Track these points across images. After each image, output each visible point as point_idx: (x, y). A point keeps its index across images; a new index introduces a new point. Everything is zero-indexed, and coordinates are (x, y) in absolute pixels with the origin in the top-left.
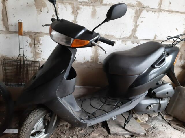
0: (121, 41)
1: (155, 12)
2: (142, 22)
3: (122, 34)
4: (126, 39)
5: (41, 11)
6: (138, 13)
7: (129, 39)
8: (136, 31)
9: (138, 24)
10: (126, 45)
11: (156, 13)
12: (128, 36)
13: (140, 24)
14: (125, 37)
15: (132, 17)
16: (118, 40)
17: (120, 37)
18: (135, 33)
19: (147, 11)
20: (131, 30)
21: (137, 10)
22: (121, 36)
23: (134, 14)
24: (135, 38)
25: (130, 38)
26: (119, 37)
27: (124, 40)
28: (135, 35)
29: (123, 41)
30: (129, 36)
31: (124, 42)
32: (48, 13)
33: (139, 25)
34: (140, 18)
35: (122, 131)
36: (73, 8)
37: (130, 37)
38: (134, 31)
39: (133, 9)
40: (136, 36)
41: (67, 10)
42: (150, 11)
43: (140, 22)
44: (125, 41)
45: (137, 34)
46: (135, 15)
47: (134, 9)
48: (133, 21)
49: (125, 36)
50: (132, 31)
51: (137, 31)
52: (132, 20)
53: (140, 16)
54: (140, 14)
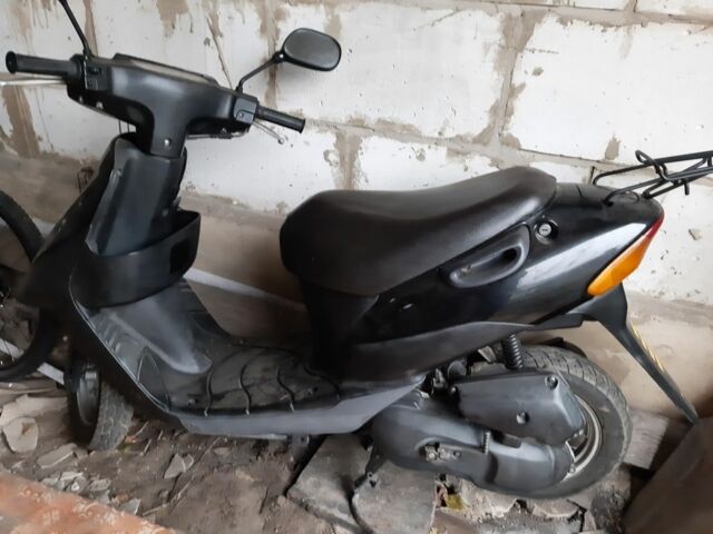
0: (443, 150)
1: (606, 25)
2: (538, 72)
3: (446, 122)
4: (467, 147)
5: (174, 27)
6: (519, 30)
7: (478, 147)
8: (512, 113)
9: (517, 81)
10: (466, 169)
11: (611, 30)
12: (476, 130)
13: (531, 81)
14: (460, 138)
15: (486, 47)
16: (434, 146)
17: (440, 134)
18: (506, 122)
19: (563, 21)
20: (488, 108)
21: (509, 18)
22: (443, 129)
23: (497, 37)
24: (508, 145)
25: (485, 144)
26: (436, 135)
27: (459, 148)
28: (505, 133)
29: (453, 153)
30: (481, 135)
31: (456, 159)
32: (191, 31)
33: (523, 86)
34: (527, 54)
35: (332, 505)
36: (263, 14)
37: (482, 140)
38: (501, 113)
39: (491, 15)
40: (511, 136)
41: (244, 22)
42: (580, 19)
43: (530, 71)
44: (464, 154)
45: (518, 128)
46: (503, 42)
47: (498, 12)
48: (495, 68)
49: (462, 133)
50: (494, 110)
51: (516, 113)
52: (492, 64)
53: (529, 45)
54: (526, 37)
